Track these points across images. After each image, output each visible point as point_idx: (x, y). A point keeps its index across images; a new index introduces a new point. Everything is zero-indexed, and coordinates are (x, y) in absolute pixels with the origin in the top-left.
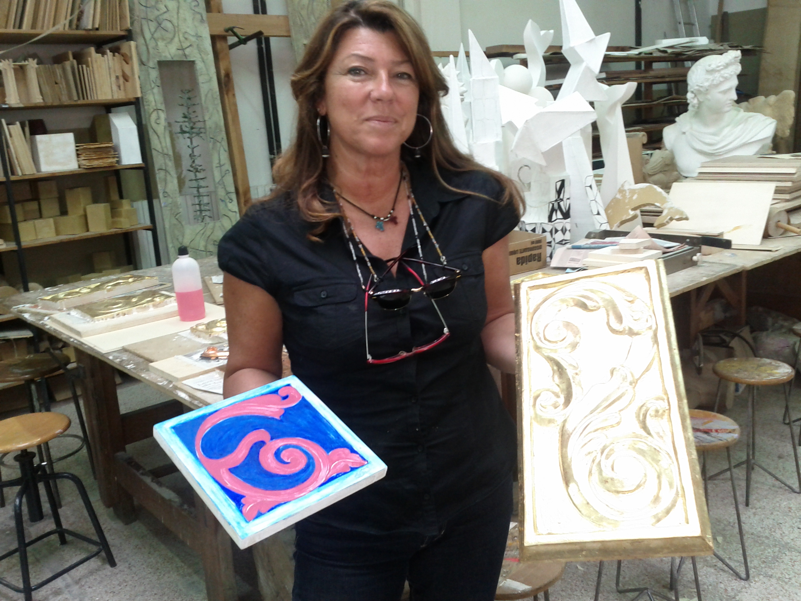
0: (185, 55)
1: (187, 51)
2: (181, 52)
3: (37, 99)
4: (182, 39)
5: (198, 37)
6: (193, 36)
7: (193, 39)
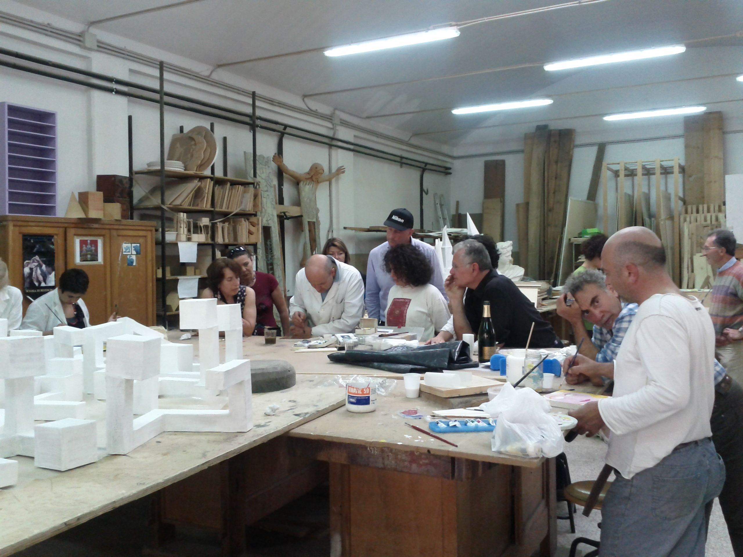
0: (268, 224)
1: (269, 222)
2: (267, 222)
3: (227, 241)
4: (268, 216)
5: (273, 215)
6: (271, 215)
7: (271, 216)
